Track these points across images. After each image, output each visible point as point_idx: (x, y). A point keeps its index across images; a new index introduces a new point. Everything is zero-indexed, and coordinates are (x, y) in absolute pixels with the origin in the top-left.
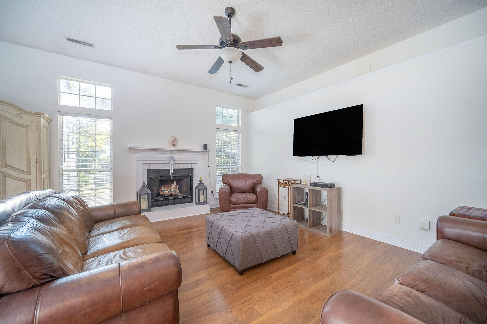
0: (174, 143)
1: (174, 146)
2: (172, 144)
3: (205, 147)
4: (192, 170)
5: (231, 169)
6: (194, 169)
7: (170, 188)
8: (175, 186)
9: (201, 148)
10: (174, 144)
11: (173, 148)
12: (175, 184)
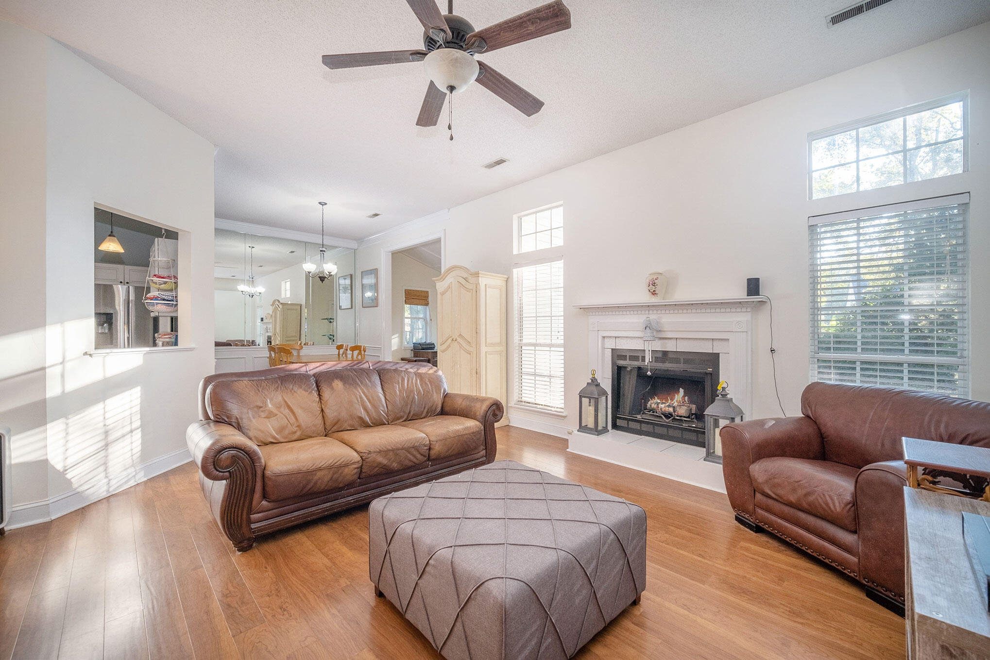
0: (654, 287)
1: (653, 294)
2: (649, 291)
3: (753, 287)
4: (716, 356)
5: (909, 365)
6: (720, 354)
7: (672, 400)
8: (682, 398)
9: (739, 293)
10: (654, 291)
11: (654, 300)
12: (683, 395)
